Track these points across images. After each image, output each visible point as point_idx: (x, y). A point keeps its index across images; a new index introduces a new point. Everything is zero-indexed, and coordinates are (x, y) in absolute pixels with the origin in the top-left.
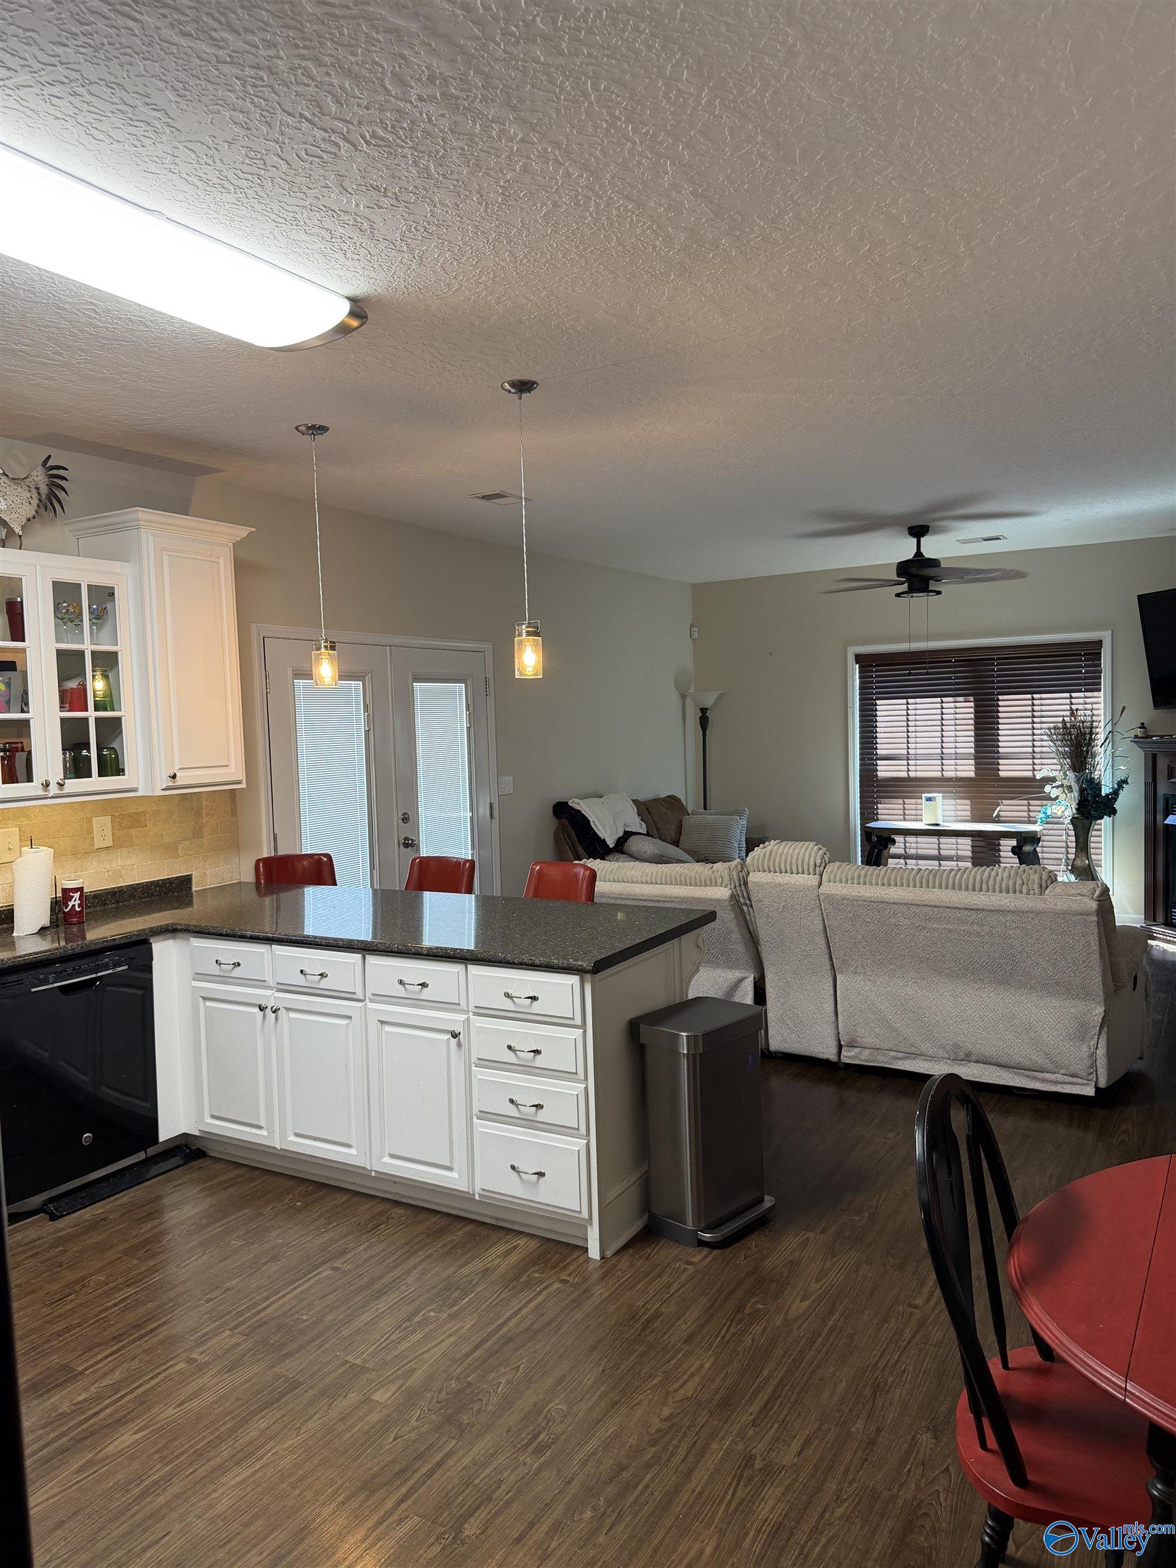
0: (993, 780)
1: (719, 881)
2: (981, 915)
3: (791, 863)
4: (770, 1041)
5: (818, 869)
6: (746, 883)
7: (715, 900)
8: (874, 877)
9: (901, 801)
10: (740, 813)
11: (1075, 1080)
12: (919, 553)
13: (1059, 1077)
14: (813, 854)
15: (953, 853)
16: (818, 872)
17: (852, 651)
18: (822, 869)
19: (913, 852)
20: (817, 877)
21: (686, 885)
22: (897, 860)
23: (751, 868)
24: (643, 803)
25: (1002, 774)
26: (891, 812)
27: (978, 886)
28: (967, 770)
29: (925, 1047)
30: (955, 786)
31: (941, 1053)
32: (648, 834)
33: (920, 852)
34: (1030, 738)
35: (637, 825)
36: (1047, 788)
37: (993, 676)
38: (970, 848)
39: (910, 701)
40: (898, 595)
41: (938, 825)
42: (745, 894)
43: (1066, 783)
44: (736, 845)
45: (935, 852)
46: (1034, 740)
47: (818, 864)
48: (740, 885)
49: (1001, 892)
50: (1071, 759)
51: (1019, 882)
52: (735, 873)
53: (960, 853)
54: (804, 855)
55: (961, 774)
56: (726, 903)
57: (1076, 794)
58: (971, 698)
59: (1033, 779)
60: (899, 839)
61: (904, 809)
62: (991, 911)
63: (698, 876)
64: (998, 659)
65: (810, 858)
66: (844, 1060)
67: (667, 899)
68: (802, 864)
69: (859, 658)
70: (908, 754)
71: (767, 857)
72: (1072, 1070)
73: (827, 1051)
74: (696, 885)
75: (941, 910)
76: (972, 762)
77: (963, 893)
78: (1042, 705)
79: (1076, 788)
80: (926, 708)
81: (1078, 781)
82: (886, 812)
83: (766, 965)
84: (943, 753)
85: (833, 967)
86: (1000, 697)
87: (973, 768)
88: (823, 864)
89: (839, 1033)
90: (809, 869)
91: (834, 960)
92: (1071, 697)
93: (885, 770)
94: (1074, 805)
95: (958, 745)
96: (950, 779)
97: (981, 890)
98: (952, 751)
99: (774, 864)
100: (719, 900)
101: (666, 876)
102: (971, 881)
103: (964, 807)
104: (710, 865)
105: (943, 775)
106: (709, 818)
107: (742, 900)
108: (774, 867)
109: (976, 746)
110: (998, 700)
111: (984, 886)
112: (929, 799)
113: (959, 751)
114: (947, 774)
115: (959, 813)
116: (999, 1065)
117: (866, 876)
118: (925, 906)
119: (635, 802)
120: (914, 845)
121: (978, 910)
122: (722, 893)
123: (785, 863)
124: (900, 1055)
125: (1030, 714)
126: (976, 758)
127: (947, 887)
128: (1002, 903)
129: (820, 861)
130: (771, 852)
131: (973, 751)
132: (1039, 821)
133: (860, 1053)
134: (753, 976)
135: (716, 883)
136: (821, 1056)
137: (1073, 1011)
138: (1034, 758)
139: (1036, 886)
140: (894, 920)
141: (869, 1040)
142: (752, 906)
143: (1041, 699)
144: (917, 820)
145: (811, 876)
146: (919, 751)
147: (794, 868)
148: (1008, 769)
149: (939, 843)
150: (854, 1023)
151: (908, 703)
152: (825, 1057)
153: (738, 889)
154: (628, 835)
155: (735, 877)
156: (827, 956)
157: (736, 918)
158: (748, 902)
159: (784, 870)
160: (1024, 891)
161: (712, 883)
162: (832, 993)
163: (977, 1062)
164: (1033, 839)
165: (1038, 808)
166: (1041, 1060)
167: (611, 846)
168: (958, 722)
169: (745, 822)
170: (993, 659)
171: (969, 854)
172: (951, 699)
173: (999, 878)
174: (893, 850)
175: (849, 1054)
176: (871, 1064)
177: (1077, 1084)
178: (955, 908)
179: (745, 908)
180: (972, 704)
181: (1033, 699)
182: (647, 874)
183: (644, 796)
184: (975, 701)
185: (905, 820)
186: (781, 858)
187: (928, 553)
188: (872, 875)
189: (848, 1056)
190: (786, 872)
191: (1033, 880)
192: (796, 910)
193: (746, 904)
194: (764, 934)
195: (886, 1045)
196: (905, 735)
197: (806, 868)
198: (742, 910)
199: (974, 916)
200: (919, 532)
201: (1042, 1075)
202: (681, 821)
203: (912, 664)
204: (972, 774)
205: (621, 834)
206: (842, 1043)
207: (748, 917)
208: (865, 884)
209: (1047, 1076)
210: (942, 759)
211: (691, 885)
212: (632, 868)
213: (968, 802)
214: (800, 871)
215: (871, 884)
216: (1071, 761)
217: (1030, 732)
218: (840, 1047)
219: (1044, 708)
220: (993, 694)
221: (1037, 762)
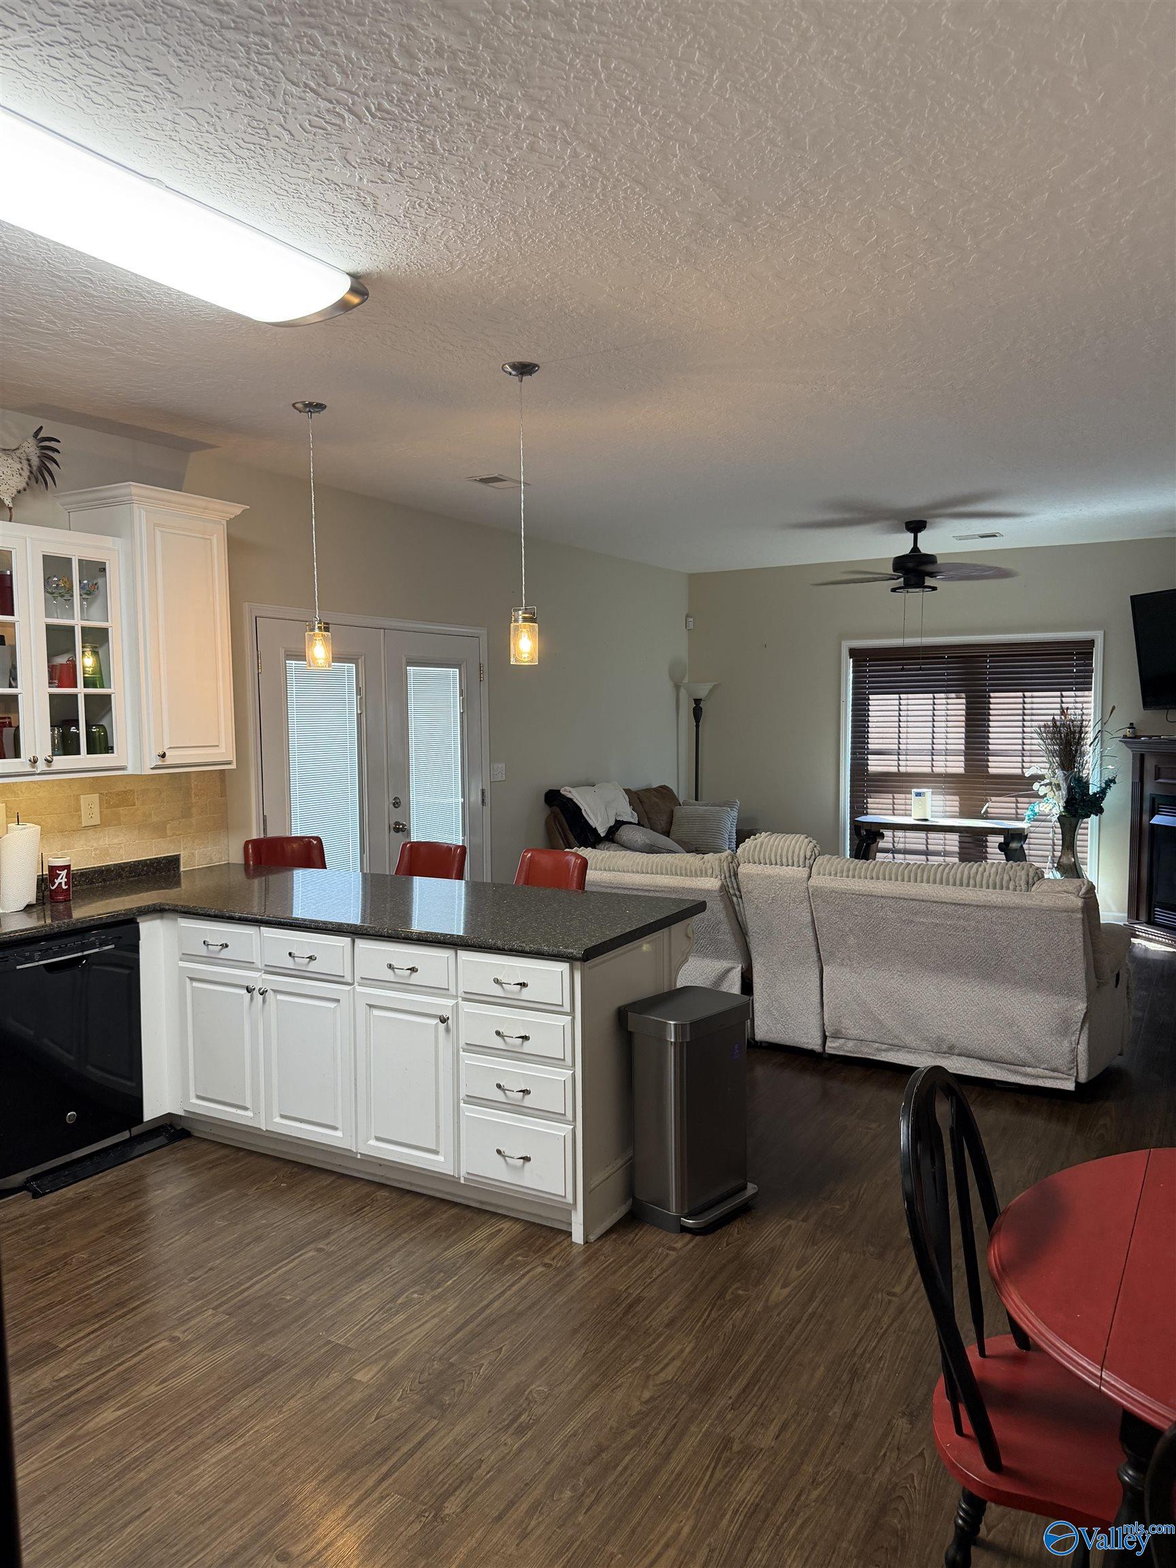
0: (982, 777)
1: (710, 871)
2: (967, 910)
3: (781, 856)
4: (756, 1031)
5: (807, 861)
6: (736, 875)
7: (705, 891)
8: (863, 871)
9: (890, 796)
10: (730, 805)
11: (1056, 1074)
12: (915, 549)
13: (1039, 1071)
14: (803, 847)
15: (940, 848)
16: (807, 865)
17: (846, 645)
18: (812, 862)
19: (901, 846)
20: (807, 869)
21: (677, 874)
22: (885, 855)
23: (741, 860)
24: (635, 793)
25: (991, 771)
26: (880, 806)
27: (965, 881)
28: (957, 766)
29: (909, 1039)
30: (944, 782)
31: (924, 1045)
32: (639, 824)
33: (908, 846)
34: (1020, 735)
35: (628, 814)
36: (1036, 786)
37: (985, 673)
38: (957, 843)
39: (903, 696)
40: (894, 590)
41: (926, 820)
42: (735, 885)
43: (1054, 781)
44: (726, 836)
45: (923, 847)
46: (1024, 738)
47: (808, 857)
48: (730, 877)
49: (988, 887)
50: (1060, 757)
51: (1006, 878)
52: (725, 864)
53: (948, 848)
54: (794, 847)
55: (950, 771)
56: (716, 894)
57: (1064, 792)
58: (963, 695)
59: (1022, 777)
60: (888, 833)
61: (894, 804)
62: (978, 906)
63: (688, 866)
64: (991, 656)
65: (800, 851)
66: (828, 1050)
67: (657, 889)
68: (793, 856)
69: (853, 653)
70: (899, 749)
71: (758, 849)
72: (1053, 1065)
73: (812, 1042)
74: (686, 875)
75: (928, 904)
76: (962, 758)
77: (951, 887)
78: (1032, 703)
79: (1064, 786)
80: (918, 703)
81: (1066, 779)
82: (875, 806)
83: (754, 955)
84: (933, 749)
85: (820, 959)
86: (992, 695)
87: (962, 764)
88: (813, 857)
89: (824, 1024)
90: (799, 861)
91: (821, 952)
92: (1062, 696)
93: (875, 765)
94: (1062, 803)
95: (949, 741)
96: (940, 775)
97: (968, 885)
98: (943, 747)
99: (764, 855)
100: (709, 890)
101: (657, 866)
102: (959, 876)
103: (953, 803)
104: (700, 856)
105: (933, 771)
106: (700, 809)
107: (732, 891)
108: (765, 858)
109: (967, 743)
110: (990, 697)
111: (972, 882)
112: (918, 794)
113: (949, 747)
114: (936, 770)
115: (948, 809)
116: (982, 1059)
117: (855, 869)
118: (912, 900)
119: (627, 791)
120: (902, 840)
121: (965, 905)
122: (712, 883)
123: (776, 856)
124: (884, 1047)
125: (1021, 712)
126: (966, 755)
127: (935, 882)
128: (989, 899)
129: (810, 854)
130: (762, 844)
131: (963, 747)
132: (1027, 818)
133: (844, 1044)
134: (740, 966)
135: (706, 873)
136: (805, 1046)
137: (1056, 1006)
138: (1023, 756)
139: (1023, 883)
140: (881, 914)
141: (854, 1032)
142: (741, 898)
143: (1032, 697)
144: (906, 815)
145: (800, 868)
146: (910, 747)
147: (784, 860)
148: (997, 766)
149: (927, 838)
150: (839, 1015)
151: (900, 699)
152: (810, 1047)
153: (728, 880)
154: (619, 824)
155: (725, 868)
156: (814, 949)
157: (726, 908)
158: (737, 893)
159: (774, 862)
160: (1011, 887)
161: (702, 873)
162: (818, 984)
163: (960, 1055)
164: (1020, 835)
165: (1026, 806)
166: (1023, 1055)
167: (602, 835)
168: (949, 718)
169: (736, 814)
170: (986, 656)
171: (957, 849)
172: (943, 695)
173: (986, 874)
174: (882, 844)
175: (834, 1045)
176: (855, 1055)
177: (1057, 1078)
178: (942, 903)
179: (735, 899)
180: (963, 701)
181: (1024, 697)
182: (638, 863)
183: (634, 787)
184: (967, 698)
185: (894, 815)
186: (771, 850)
187: (925, 548)
188: (862, 868)
189: (833, 1047)
190: (776, 864)
191: (1020, 876)
192: (786, 902)
193: (736, 895)
194: (753, 926)
195: (870, 1037)
196: (897, 730)
197: (796, 860)
198: (732, 902)
199: (960, 910)
200: (916, 527)
201: (1023, 1069)
202: (672, 812)
203: (905, 659)
204: (962, 771)
205: (612, 824)
206: (827, 1034)
207: (737, 908)
208: (854, 877)
209: (1029, 1070)
210: (933, 755)
211: (681, 875)
212: (623, 857)
213: (957, 798)
214: (790, 864)
215: (860, 878)
216: (1060, 759)
217: (1020, 730)
218: (825, 1038)
219: (1035, 706)
220: (985, 691)
221: (1026, 759)
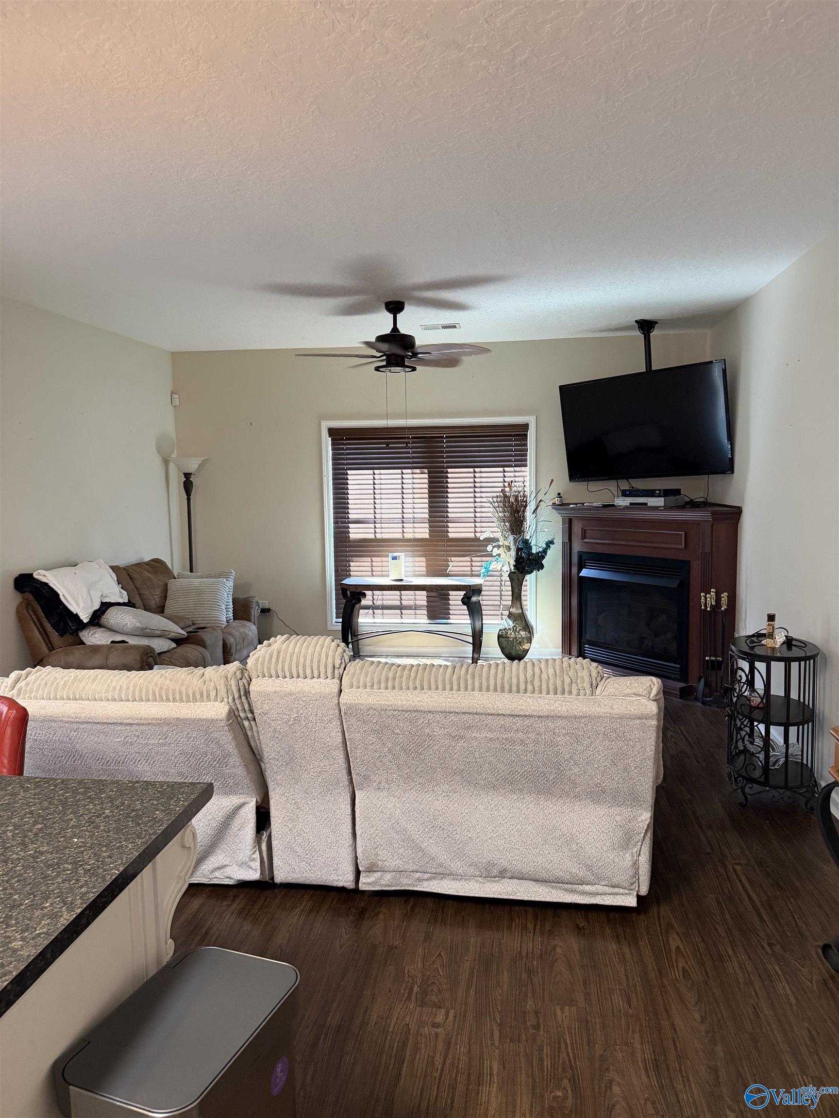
0: (443, 541)
1: (213, 694)
2: (527, 722)
3: (304, 666)
4: (275, 872)
5: (336, 671)
6: (247, 693)
7: (207, 720)
9: (369, 559)
10: (226, 576)
11: (616, 890)
12: (395, 329)
13: (599, 888)
14: (331, 653)
15: (411, 603)
16: (337, 675)
17: (326, 425)
18: (341, 672)
19: (379, 603)
20: (336, 681)
21: (168, 700)
22: (367, 611)
23: (253, 675)
24: (126, 569)
25: (451, 535)
26: (361, 569)
28: (423, 532)
29: (456, 866)
30: (413, 546)
31: (472, 870)
32: (130, 604)
33: (386, 603)
34: (472, 505)
35: (117, 594)
36: (489, 548)
37: (442, 452)
38: (425, 598)
39: (376, 472)
40: (377, 369)
41: (401, 580)
42: (246, 707)
43: (506, 543)
44: (223, 607)
45: (398, 603)
46: (475, 507)
47: (337, 666)
48: (240, 697)
49: (548, 693)
50: (509, 522)
51: (567, 681)
52: (233, 683)
53: (418, 603)
54: (320, 655)
55: (418, 536)
56: (222, 724)
57: (513, 553)
58: (426, 471)
59: (476, 539)
60: (368, 593)
61: (372, 566)
62: (539, 717)
63: (183, 689)
64: (447, 437)
65: (327, 659)
66: (362, 887)
67: (142, 722)
68: (319, 667)
69: (332, 432)
70: (375, 518)
71: (274, 660)
72: (615, 881)
73: (345, 879)
74: (181, 700)
75: (483, 717)
76: (427, 525)
77: (506, 695)
78: (481, 477)
79: (513, 547)
80: (389, 478)
81: (515, 542)
82: (356, 569)
83: (271, 785)
84: (403, 518)
85: (351, 781)
86: (449, 470)
87: (427, 530)
88: (343, 666)
89: (357, 858)
90: (326, 672)
91: (354, 776)
92: (504, 471)
93: (356, 533)
94: (513, 562)
95: (415, 510)
96: (409, 540)
97: (526, 691)
98: (411, 516)
99: (283, 668)
100: (213, 720)
101: (141, 691)
103: (421, 563)
104: (200, 670)
105: (403, 537)
106: (196, 582)
107: (242, 715)
108: (283, 670)
109: (430, 512)
110: (447, 472)
111: (530, 687)
112: (394, 558)
113: (415, 515)
114: (407, 536)
115: (417, 569)
116: (536, 880)
118: (464, 713)
119: (114, 568)
120: (380, 597)
121: (525, 716)
122: (217, 710)
123: (297, 667)
124: (426, 876)
125: (472, 485)
126: (430, 522)
128: (553, 708)
129: (339, 662)
130: (279, 653)
131: (427, 516)
132: (482, 575)
133: (381, 878)
134: (255, 800)
135: (208, 696)
136: (335, 884)
137: (618, 818)
138: (475, 522)
139: (587, 685)
140: (427, 731)
141: (392, 862)
142: (254, 719)
143: (481, 472)
144: (382, 576)
145: (328, 681)
146: (383, 516)
147: (308, 672)
148: (455, 531)
149: (401, 595)
150: (375, 846)
151: (374, 474)
152: (340, 884)
153: (237, 702)
154: (105, 606)
155: (234, 688)
156: (345, 772)
157: (235, 738)
158: (250, 715)
159: (295, 675)
160: (574, 691)
161: (203, 696)
162: (349, 811)
163: (512, 878)
164: (476, 590)
165: (479, 564)
166: (582, 873)
167: (85, 621)
168: (415, 491)
169: (232, 584)
170: (442, 437)
171: (425, 603)
172: (409, 471)
173: (544, 676)
174: (364, 602)
175: (369, 880)
176: (393, 888)
177: (617, 894)
178: (498, 715)
179: (246, 723)
180: (426, 476)
181: (475, 472)
183: (123, 561)
184: (429, 473)
185: (373, 576)
186: (291, 660)
187: (403, 330)
189: (368, 883)
190: (298, 676)
191: (582, 678)
192: (311, 722)
193: (247, 718)
194: (270, 751)
195: (411, 867)
196: (372, 501)
197: (322, 670)
198: (242, 727)
199: (519, 722)
200: (395, 308)
201: (581, 887)
202: (166, 585)
203: (389, 438)
204: (427, 536)
205: (97, 606)
206: (361, 869)
207: (249, 733)
208: (394, 688)
209: (587, 888)
210: (403, 523)
211: (174, 700)
213: (424, 559)
214: (316, 675)
216: (510, 526)
217: (472, 500)
218: (358, 873)
219: (483, 480)
220: (443, 467)
221: (478, 525)
